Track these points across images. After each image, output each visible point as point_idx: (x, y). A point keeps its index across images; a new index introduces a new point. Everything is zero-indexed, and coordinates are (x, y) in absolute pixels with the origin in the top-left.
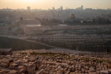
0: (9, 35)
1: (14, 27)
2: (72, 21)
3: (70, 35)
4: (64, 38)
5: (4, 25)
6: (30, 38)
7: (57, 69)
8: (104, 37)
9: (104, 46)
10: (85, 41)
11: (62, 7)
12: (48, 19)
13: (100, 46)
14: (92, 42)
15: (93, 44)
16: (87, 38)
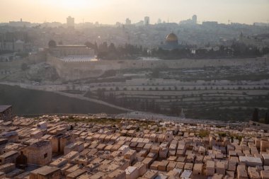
0: (23, 82)
1: (35, 63)
2: (170, 50)
3: (166, 82)
4: (151, 90)
5: (11, 58)
6: (71, 88)
7: (118, 152)
8: (246, 87)
9: (245, 108)
10: (201, 96)
11: (147, 19)
12: (115, 44)
13: (237, 107)
14: (219, 98)
15: (218, 102)
16: (206, 89)
